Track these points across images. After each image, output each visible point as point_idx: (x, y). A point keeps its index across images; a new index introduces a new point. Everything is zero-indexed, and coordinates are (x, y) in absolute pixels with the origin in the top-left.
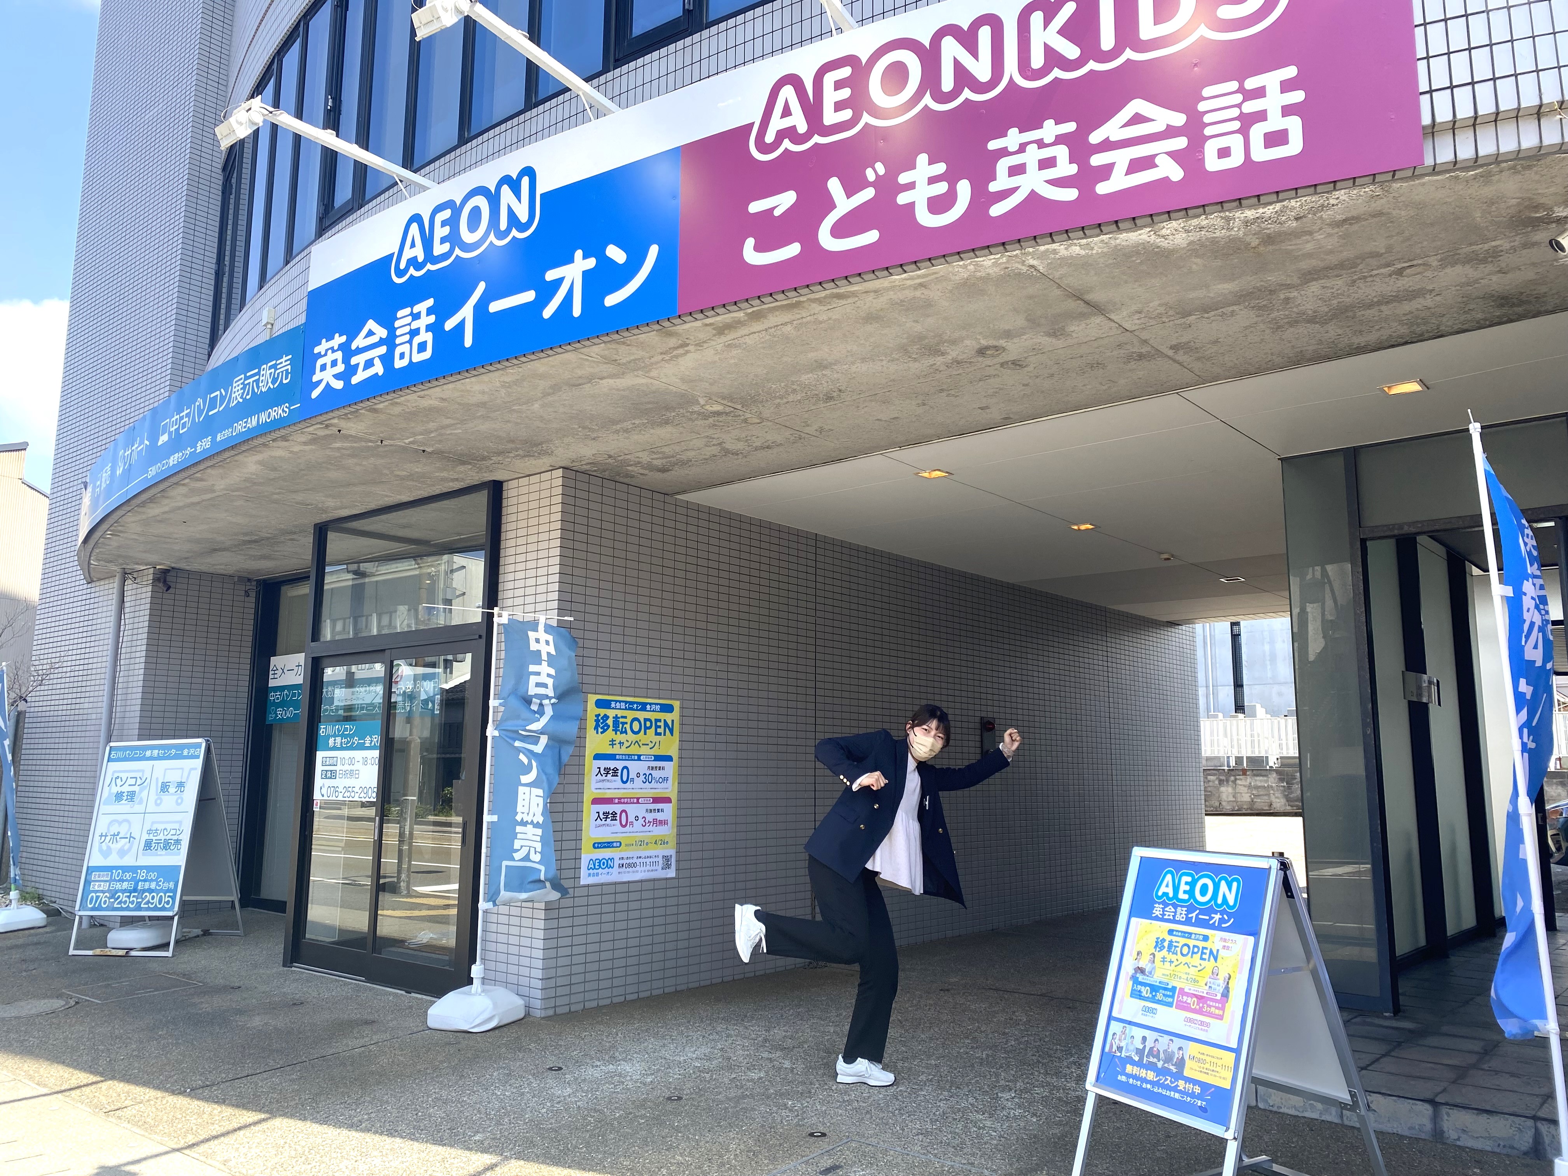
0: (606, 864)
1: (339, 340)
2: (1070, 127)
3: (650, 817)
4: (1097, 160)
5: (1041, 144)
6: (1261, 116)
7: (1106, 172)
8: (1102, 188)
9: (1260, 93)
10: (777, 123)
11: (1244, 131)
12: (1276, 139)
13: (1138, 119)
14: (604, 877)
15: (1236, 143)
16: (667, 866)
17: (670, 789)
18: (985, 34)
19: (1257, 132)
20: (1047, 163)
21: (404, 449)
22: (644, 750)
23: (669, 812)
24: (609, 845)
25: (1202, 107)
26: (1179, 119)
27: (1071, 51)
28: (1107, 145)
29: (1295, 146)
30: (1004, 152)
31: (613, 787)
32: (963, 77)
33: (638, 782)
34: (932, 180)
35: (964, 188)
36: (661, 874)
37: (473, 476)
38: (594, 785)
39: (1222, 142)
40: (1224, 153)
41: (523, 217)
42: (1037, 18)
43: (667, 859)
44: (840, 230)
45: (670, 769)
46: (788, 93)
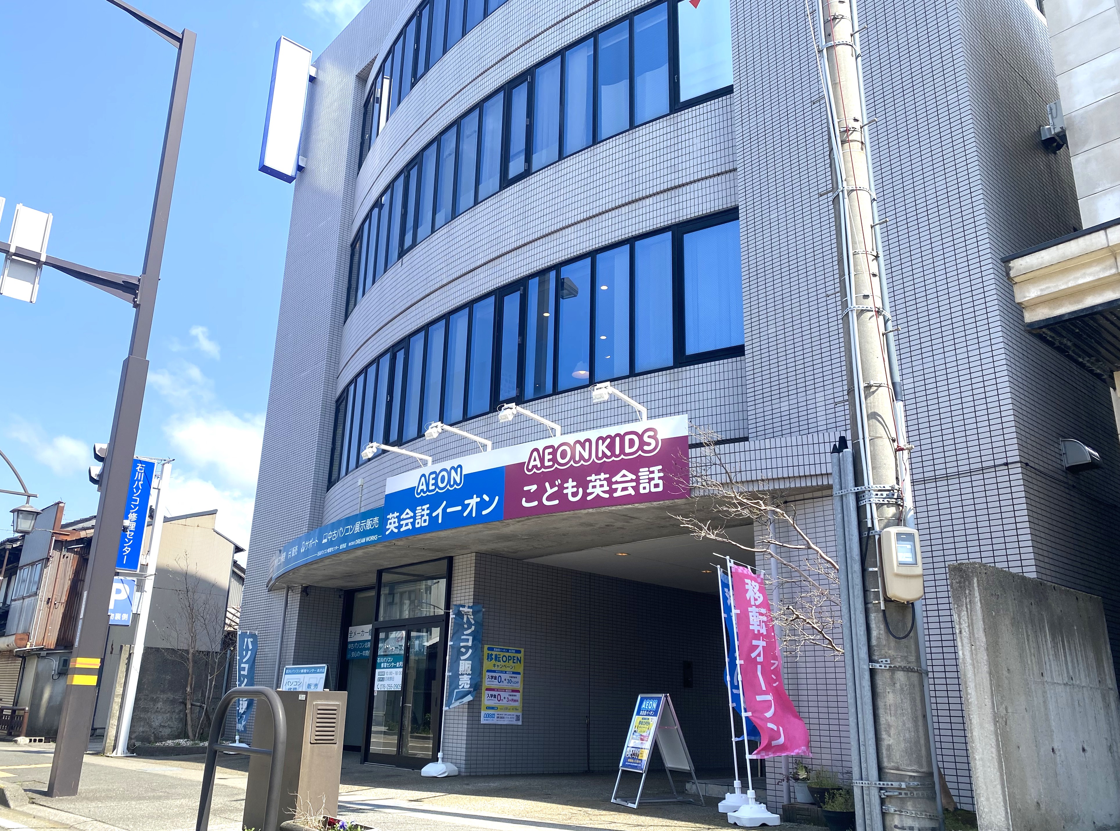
0: (492, 716)
1: (396, 514)
2: (607, 476)
3: (510, 698)
4: (614, 486)
5: (600, 480)
6: (653, 479)
7: (616, 490)
8: (615, 495)
9: (653, 472)
10: (532, 463)
11: (649, 483)
12: (657, 486)
13: (624, 476)
14: (490, 721)
15: (647, 485)
16: (518, 719)
17: (519, 686)
18: (587, 444)
19: (653, 483)
20: (602, 486)
21: (417, 548)
22: (508, 669)
23: (518, 696)
24: (492, 708)
25: (640, 474)
26: (634, 477)
27: (609, 453)
28: (617, 482)
29: (660, 489)
30: (591, 481)
31: (495, 684)
32: (581, 457)
33: (505, 683)
34: (573, 487)
35: (581, 490)
36: (515, 723)
37: (441, 555)
38: (486, 683)
39: (644, 485)
40: (644, 488)
41: (458, 481)
42: (600, 442)
43: (518, 717)
44: (549, 499)
45: (519, 678)
46: (535, 454)
